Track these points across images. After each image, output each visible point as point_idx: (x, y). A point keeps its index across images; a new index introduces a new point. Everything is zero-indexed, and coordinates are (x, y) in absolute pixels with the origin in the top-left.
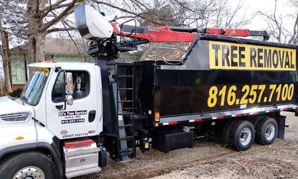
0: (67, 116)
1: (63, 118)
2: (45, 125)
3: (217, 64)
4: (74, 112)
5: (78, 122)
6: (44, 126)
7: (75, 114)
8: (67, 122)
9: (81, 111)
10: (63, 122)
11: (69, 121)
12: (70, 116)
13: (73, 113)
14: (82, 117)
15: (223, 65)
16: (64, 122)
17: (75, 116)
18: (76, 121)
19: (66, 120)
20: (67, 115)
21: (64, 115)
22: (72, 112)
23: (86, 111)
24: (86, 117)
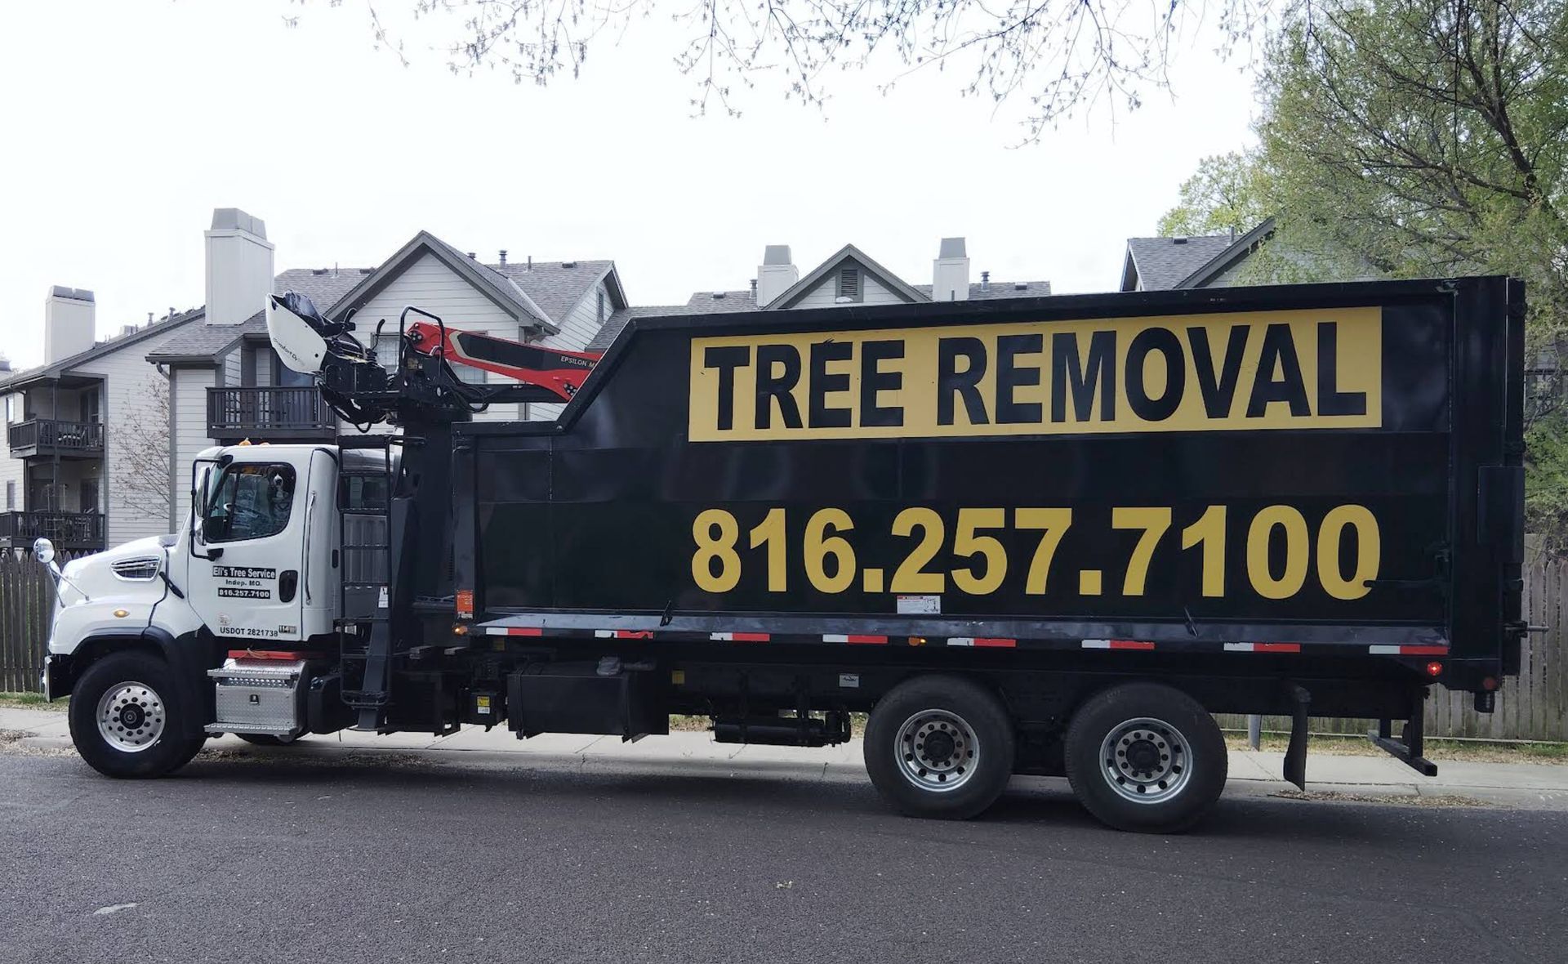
0: (229, 579)
1: (222, 582)
2: (185, 594)
3: (725, 421)
4: (246, 569)
5: (255, 596)
6: (182, 597)
7: (247, 576)
8: (230, 593)
9: (262, 570)
10: (222, 592)
11: (234, 590)
12: (237, 579)
13: (243, 573)
14: (265, 584)
15: (762, 421)
16: (224, 593)
17: (247, 581)
18: (250, 594)
19: (228, 589)
20: (229, 575)
21: (223, 576)
22: (241, 569)
23: (274, 570)
24: (273, 586)
